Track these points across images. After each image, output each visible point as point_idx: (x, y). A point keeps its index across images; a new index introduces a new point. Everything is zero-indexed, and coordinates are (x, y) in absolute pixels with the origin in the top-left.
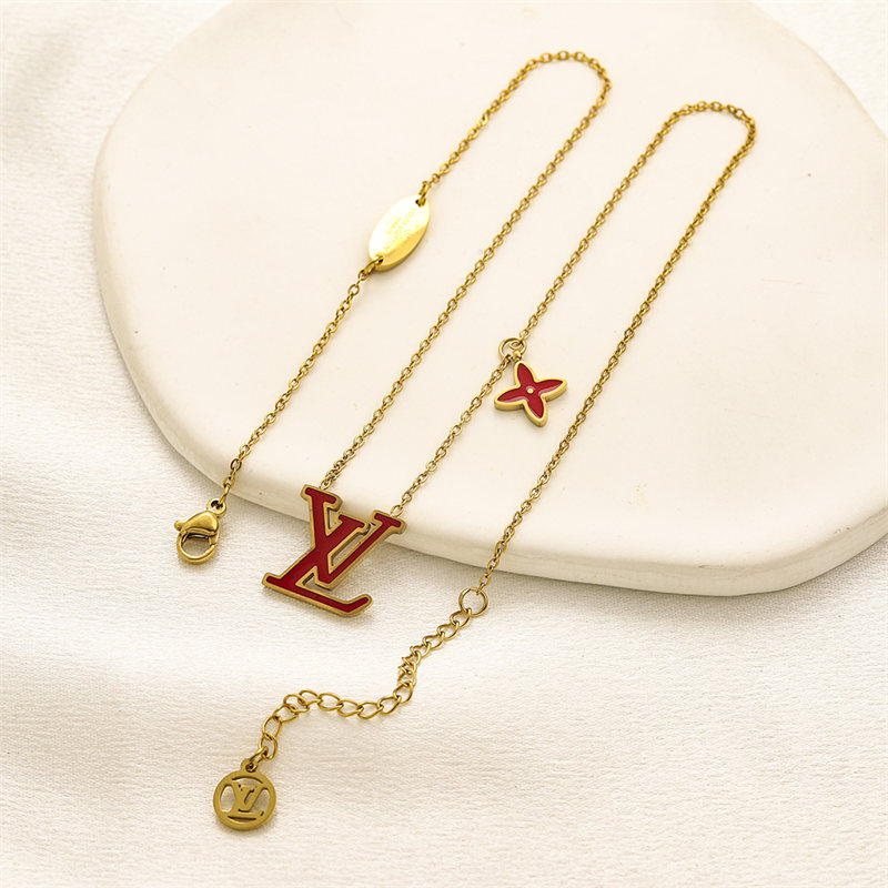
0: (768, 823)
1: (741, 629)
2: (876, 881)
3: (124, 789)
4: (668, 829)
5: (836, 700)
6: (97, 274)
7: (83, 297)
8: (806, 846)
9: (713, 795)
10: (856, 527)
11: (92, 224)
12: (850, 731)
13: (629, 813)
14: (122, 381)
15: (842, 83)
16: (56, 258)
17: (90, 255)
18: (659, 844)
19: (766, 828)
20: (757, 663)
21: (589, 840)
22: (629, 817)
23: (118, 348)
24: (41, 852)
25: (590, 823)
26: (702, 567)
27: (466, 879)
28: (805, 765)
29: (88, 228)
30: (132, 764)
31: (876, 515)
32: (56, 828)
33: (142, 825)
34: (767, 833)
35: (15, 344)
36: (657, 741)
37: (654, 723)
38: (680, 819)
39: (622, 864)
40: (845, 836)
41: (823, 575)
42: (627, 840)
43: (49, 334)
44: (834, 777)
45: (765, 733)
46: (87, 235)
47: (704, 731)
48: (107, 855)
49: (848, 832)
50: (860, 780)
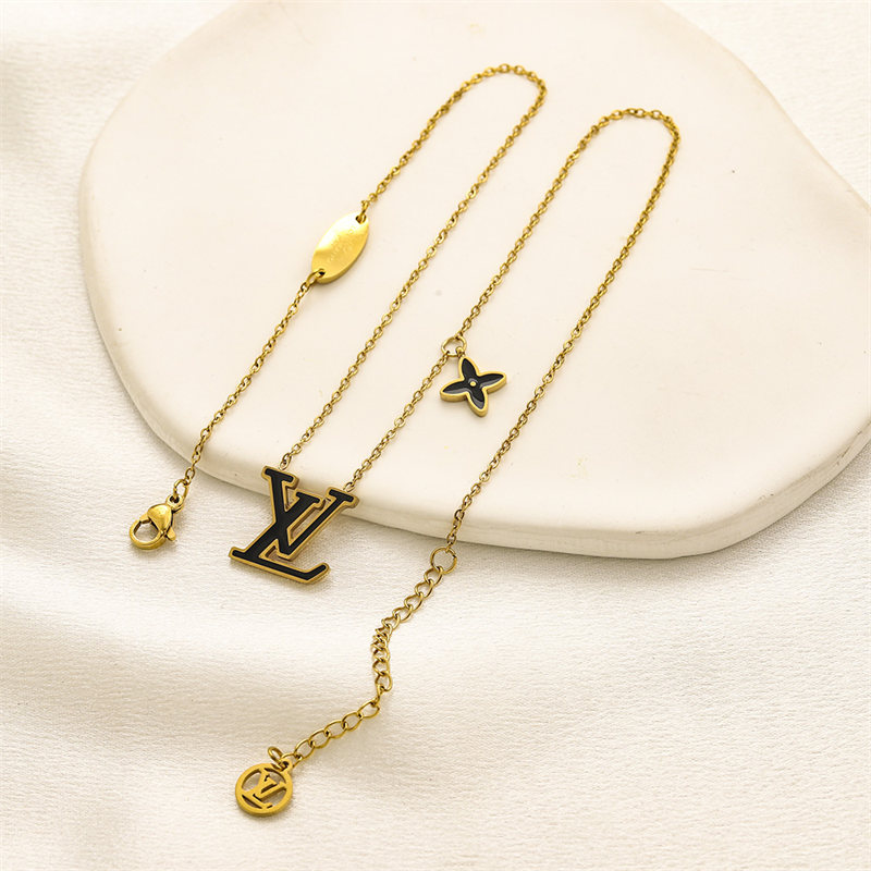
0: (707, 763)
1: (680, 586)
2: (806, 814)
3: (124, 737)
4: (616, 771)
5: (769, 647)
6: (84, 275)
7: (72, 296)
8: (742, 783)
9: (657, 739)
10: (780, 493)
11: (79, 229)
12: (781, 678)
13: (581, 756)
14: (109, 373)
16: (47, 260)
17: (78, 257)
18: (608, 784)
19: (705, 767)
20: (697, 613)
21: (545, 781)
22: (580, 761)
23: (104, 344)
24: (50, 794)
25: (546, 766)
26: (639, 533)
28: (741, 709)
29: (76, 233)
30: (130, 714)
31: (797, 482)
32: (64, 772)
33: (141, 769)
34: (707, 772)
35: (10, 340)
36: (605, 689)
37: (603, 671)
38: (628, 762)
39: (574, 803)
40: (778, 773)
41: (753, 537)
42: (580, 781)
43: (42, 330)
44: (768, 720)
45: (704, 680)
46: (75, 239)
47: (648, 679)
48: (109, 795)
49: (779, 770)
50: (792, 722)
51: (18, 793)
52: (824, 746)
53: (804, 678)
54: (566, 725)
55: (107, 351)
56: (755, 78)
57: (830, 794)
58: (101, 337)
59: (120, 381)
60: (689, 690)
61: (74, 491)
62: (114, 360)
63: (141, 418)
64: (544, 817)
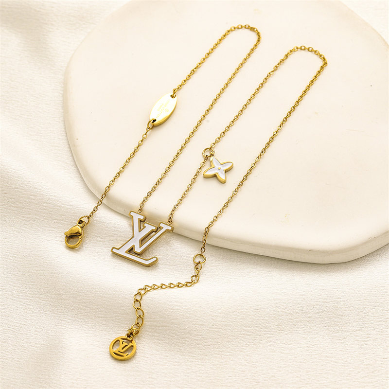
0: (333, 359)
4: (290, 359)
5: (368, 307)
6: (64, 112)
7: (57, 122)
8: (349, 370)
9: (311, 346)
10: (378, 237)
12: (372, 322)
13: (274, 352)
16: (47, 104)
17: (62, 104)
18: (286, 365)
19: (332, 361)
20: (336, 287)
21: (256, 362)
22: (274, 354)
23: (69, 145)
24: (24, 351)
25: (257, 355)
26: (311, 250)
27: (201, 376)
28: (352, 335)
29: (62, 92)
34: (332, 363)
36: (289, 320)
37: (289, 312)
38: (296, 356)
39: (269, 373)
40: (366, 366)
41: (365, 256)
42: (272, 363)
44: (364, 341)
45: (336, 320)
46: (61, 96)
47: (310, 317)
49: (367, 365)
50: (375, 343)
51: (9, 349)
53: (383, 323)
54: (268, 337)
55: (70, 148)
58: (68, 142)
59: (75, 163)
60: (329, 324)
64: (254, 379)
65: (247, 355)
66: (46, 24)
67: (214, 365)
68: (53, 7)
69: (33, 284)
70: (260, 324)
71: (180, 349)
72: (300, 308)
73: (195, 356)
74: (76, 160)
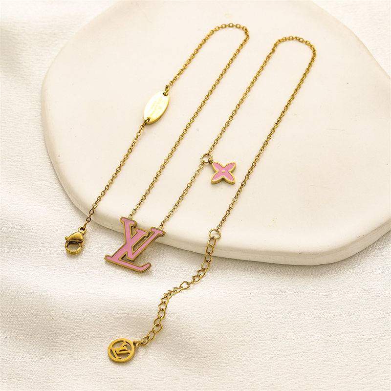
1: (318, 279)
2: (376, 387)
3: (55, 352)
4: (287, 366)
5: (359, 309)
6: (43, 131)
7: (37, 141)
8: (346, 372)
9: (306, 351)
10: (367, 235)
11: (41, 109)
12: (365, 323)
14: (54, 177)
15: (362, 43)
16: (26, 124)
17: (40, 122)
18: (283, 373)
19: (329, 365)
20: (325, 294)
21: (253, 371)
22: (270, 361)
23: (52, 163)
24: (19, 379)
25: (254, 364)
28: (346, 338)
29: (40, 111)
30: (59, 341)
31: (375, 229)
33: (63, 367)
34: (330, 367)
35: (8, 161)
36: (282, 329)
37: (281, 321)
38: (292, 362)
39: (267, 382)
40: (363, 368)
41: (354, 256)
42: (269, 371)
43: (23, 156)
44: (358, 342)
45: (328, 324)
46: (39, 114)
47: (302, 324)
48: (47, 380)
49: (364, 366)
50: (370, 344)
52: (384, 355)
53: (376, 323)
55: (53, 166)
56: (358, 39)
57: (388, 377)
58: (50, 160)
59: (59, 181)
61: (36, 236)
62: (56, 170)
63: (68, 198)
64: (253, 389)
65: (244, 365)
66: (18, 43)
67: (211, 377)
68: (23, 27)
69: (22, 307)
70: (253, 335)
71: (176, 364)
72: (291, 317)
73: (192, 369)
74: (59, 177)
